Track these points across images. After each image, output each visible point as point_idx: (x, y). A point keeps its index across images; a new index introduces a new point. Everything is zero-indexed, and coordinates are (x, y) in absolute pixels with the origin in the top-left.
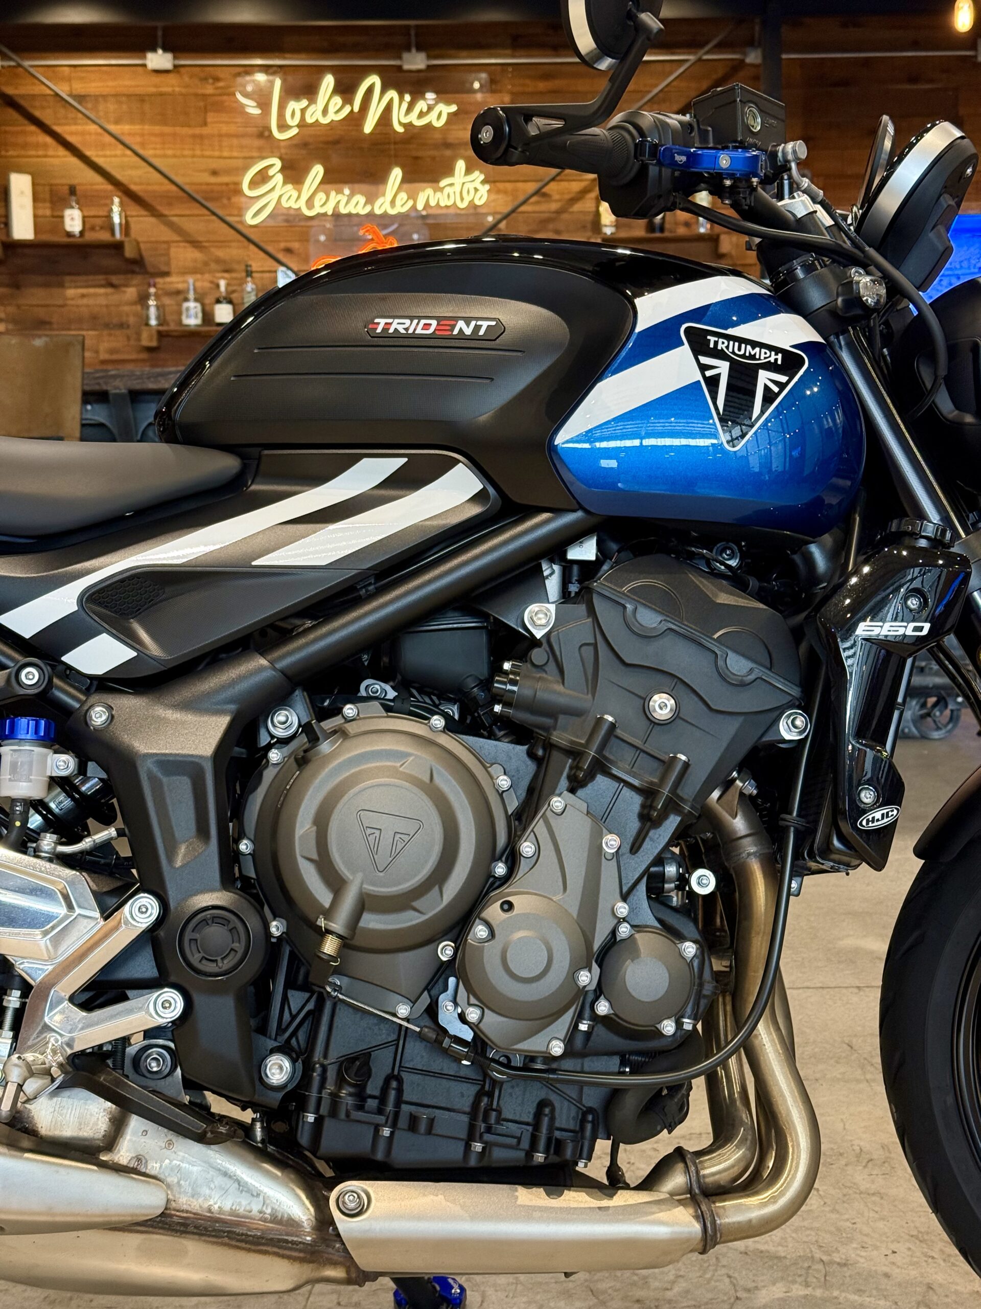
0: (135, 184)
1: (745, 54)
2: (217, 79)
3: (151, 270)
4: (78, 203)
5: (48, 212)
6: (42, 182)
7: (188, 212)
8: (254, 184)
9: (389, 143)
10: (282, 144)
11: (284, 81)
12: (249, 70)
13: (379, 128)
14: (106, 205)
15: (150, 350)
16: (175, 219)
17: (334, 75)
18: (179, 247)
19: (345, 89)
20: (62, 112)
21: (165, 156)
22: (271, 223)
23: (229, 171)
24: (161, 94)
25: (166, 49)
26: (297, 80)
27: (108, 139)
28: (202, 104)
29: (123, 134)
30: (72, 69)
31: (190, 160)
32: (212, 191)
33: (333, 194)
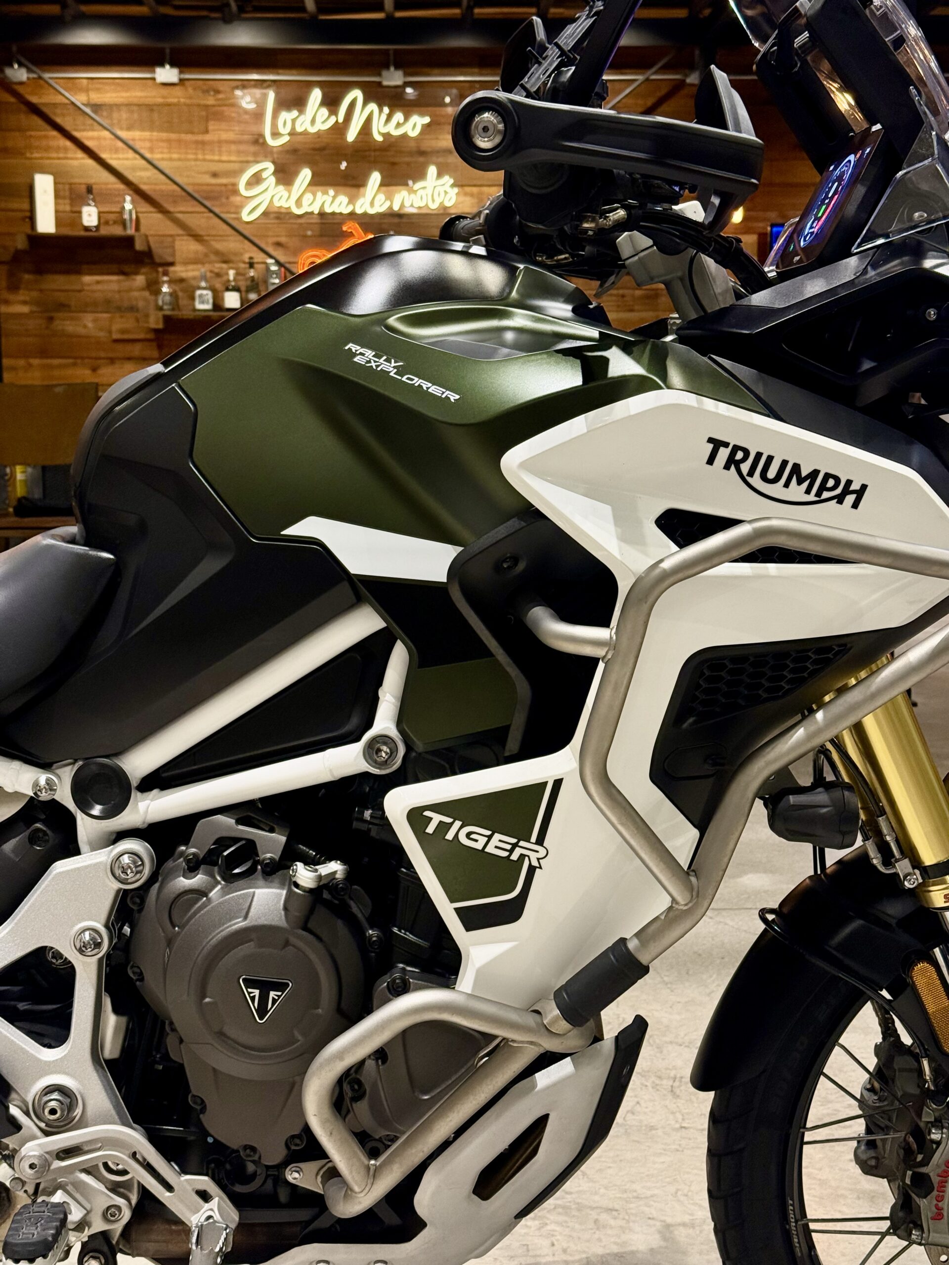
0: (145, 184)
1: (687, 76)
2: (217, 92)
3: (157, 260)
4: (94, 200)
5: (68, 208)
6: (64, 181)
7: (190, 209)
8: (250, 184)
9: (369, 150)
10: (275, 150)
11: (277, 94)
12: (244, 85)
13: (361, 136)
14: (118, 202)
15: (156, 331)
16: (180, 216)
17: (322, 88)
18: (183, 240)
19: (331, 102)
20: (80, 119)
21: (171, 159)
22: (265, 220)
23: (227, 174)
24: (169, 105)
25: (173, 65)
26: (289, 93)
27: (120, 144)
28: (204, 113)
29: (133, 140)
30: (90, 81)
31: (193, 163)
32: (212, 191)
33: (319, 194)
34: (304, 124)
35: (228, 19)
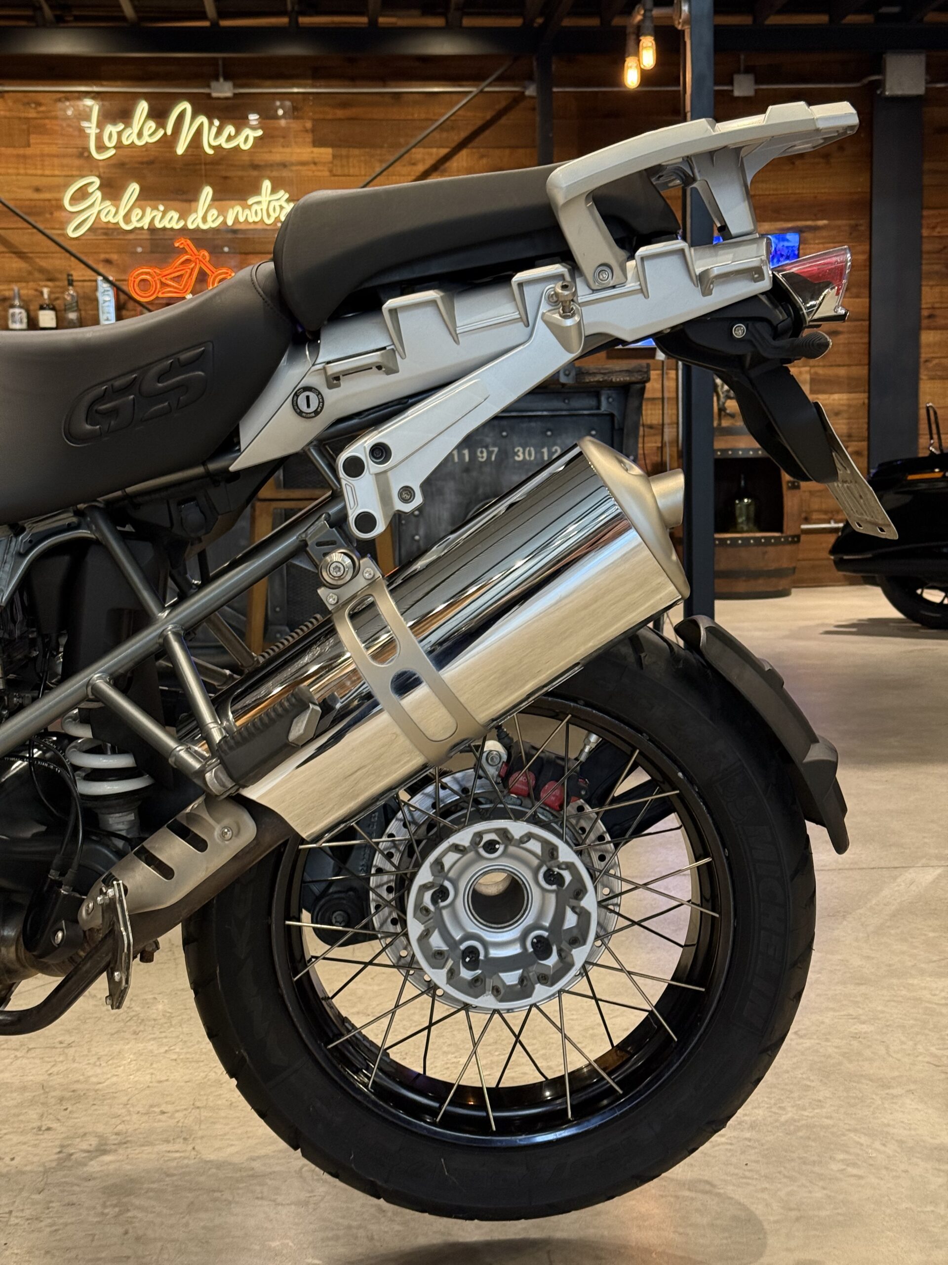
1: (525, 88)
2: (39, 104)
7: (12, 225)
8: (74, 199)
9: (200, 164)
10: (101, 164)
12: (67, 96)
13: (191, 150)
16: (1, 232)
17: (146, 100)
19: (158, 114)
22: (91, 236)
23: (51, 188)
26: (113, 105)
28: (25, 127)
31: (14, 177)
32: (35, 206)
33: (148, 210)
34: (130, 137)
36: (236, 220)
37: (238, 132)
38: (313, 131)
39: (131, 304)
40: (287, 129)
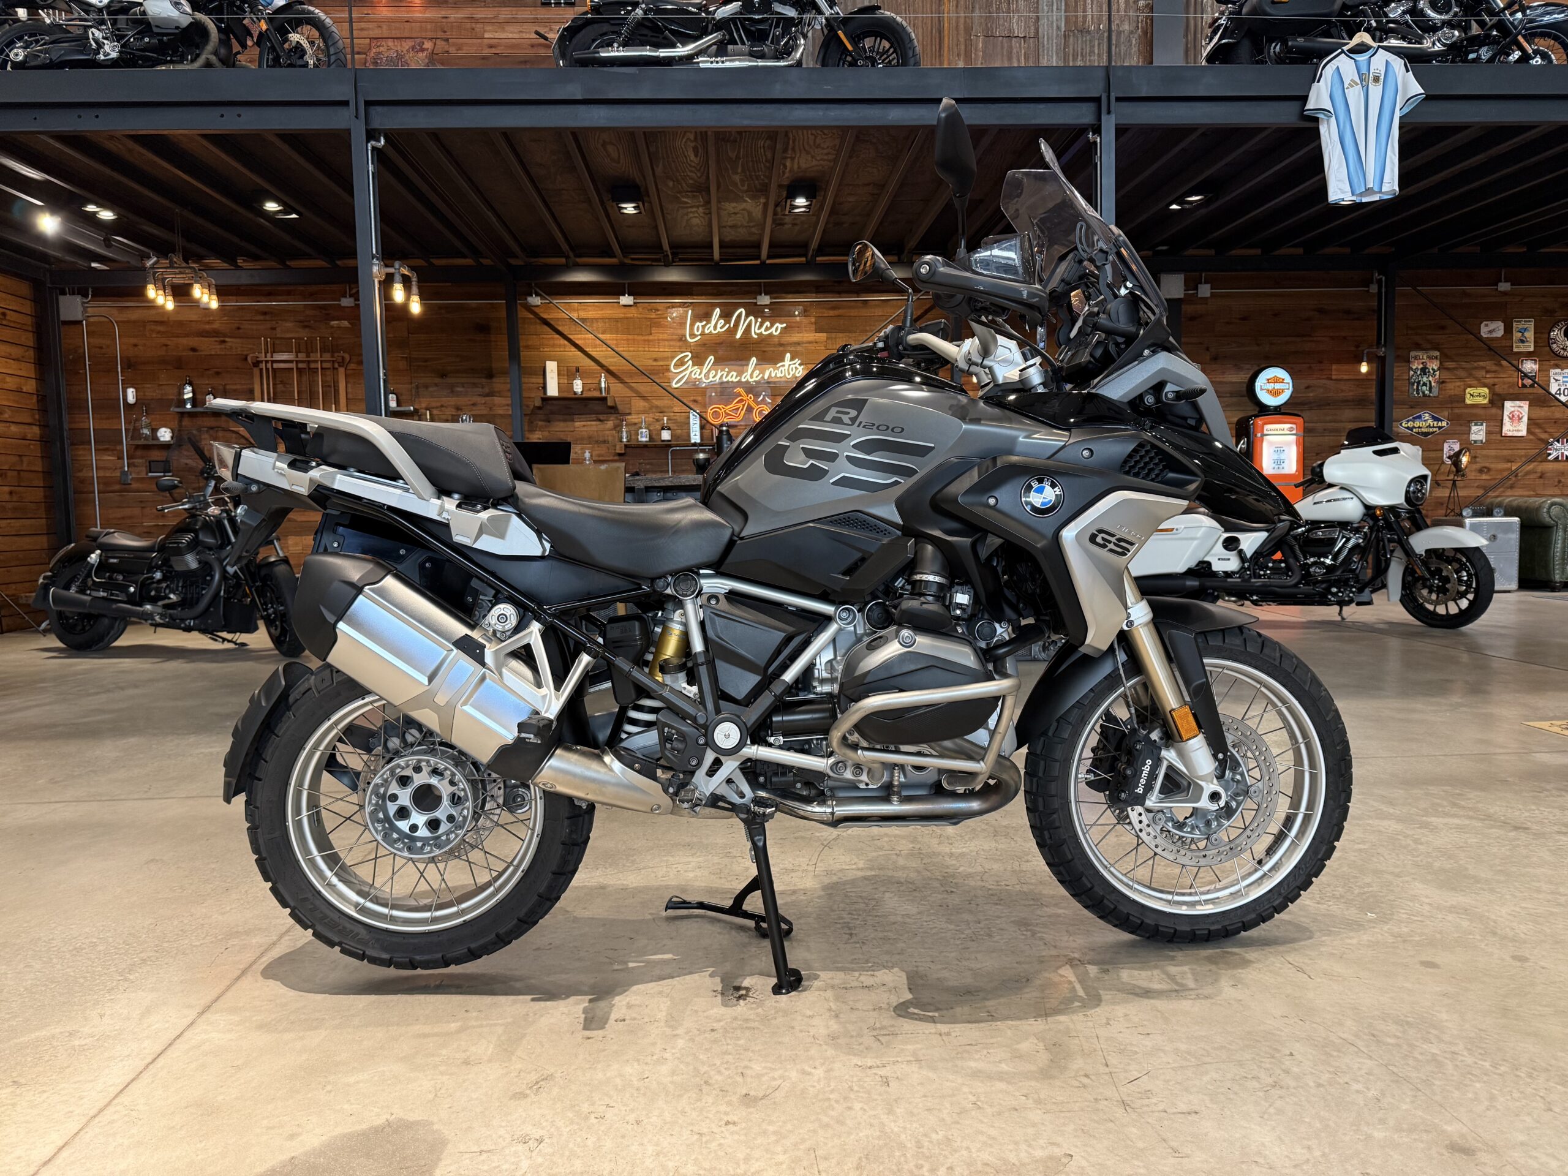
0: (613, 366)
2: (658, 310)
3: (620, 412)
4: (580, 376)
5: (566, 382)
6: (563, 365)
7: (641, 380)
8: (676, 366)
9: (750, 344)
10: (692, 345)
11: (693, 311)
12: (674, 305)
13: (744, 336)
14: (597, 378)
15: (620, 455)
16: (632, 384)
17: (720, 308)
18: (635, 399)
19: (726, 316)
20: (574, 328)
21: (628, 351)
22: (686, 386)
23: (663, 359)
24: (627, 318)
25: (630, 294)
26: (701, 310)
27: (598, 342)
28: (648, 323)
29: (606, 339)
30: (579, 304)
31: (642, 353)
32: (654, 370)
33: (719, 371)
34: (710, 329)
35: (667, 265)
36: (770, 376)
37: (772, 326)
38: (815, 323)
39: (708, 426)
40: (800, 322)
